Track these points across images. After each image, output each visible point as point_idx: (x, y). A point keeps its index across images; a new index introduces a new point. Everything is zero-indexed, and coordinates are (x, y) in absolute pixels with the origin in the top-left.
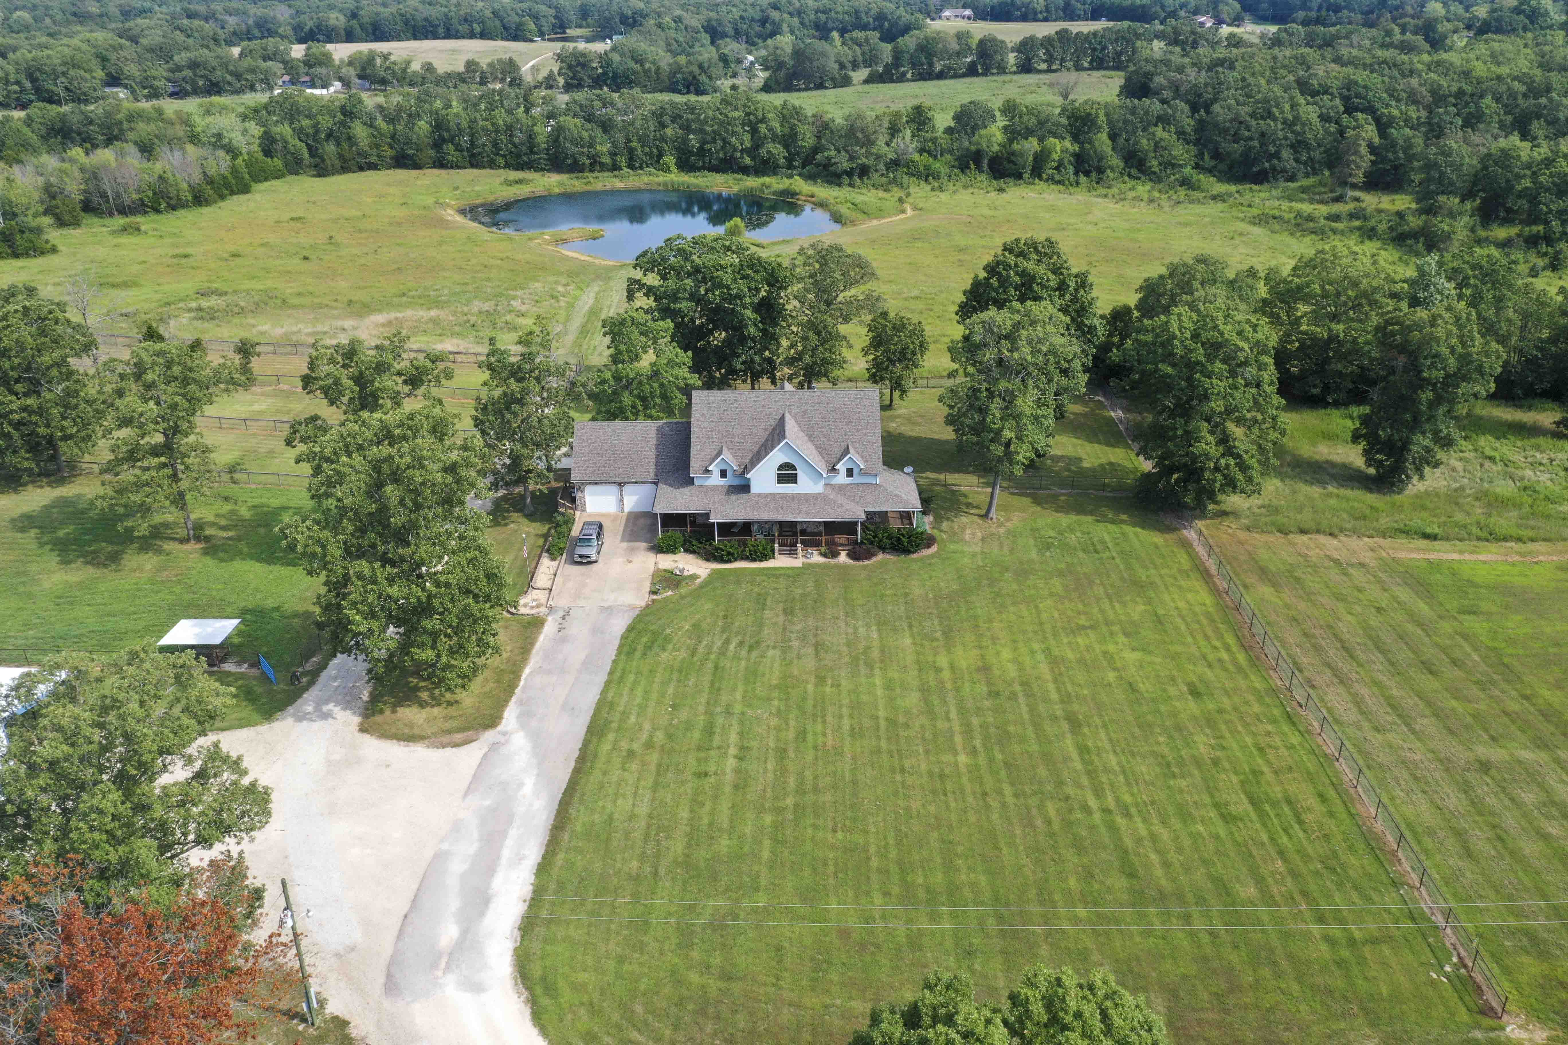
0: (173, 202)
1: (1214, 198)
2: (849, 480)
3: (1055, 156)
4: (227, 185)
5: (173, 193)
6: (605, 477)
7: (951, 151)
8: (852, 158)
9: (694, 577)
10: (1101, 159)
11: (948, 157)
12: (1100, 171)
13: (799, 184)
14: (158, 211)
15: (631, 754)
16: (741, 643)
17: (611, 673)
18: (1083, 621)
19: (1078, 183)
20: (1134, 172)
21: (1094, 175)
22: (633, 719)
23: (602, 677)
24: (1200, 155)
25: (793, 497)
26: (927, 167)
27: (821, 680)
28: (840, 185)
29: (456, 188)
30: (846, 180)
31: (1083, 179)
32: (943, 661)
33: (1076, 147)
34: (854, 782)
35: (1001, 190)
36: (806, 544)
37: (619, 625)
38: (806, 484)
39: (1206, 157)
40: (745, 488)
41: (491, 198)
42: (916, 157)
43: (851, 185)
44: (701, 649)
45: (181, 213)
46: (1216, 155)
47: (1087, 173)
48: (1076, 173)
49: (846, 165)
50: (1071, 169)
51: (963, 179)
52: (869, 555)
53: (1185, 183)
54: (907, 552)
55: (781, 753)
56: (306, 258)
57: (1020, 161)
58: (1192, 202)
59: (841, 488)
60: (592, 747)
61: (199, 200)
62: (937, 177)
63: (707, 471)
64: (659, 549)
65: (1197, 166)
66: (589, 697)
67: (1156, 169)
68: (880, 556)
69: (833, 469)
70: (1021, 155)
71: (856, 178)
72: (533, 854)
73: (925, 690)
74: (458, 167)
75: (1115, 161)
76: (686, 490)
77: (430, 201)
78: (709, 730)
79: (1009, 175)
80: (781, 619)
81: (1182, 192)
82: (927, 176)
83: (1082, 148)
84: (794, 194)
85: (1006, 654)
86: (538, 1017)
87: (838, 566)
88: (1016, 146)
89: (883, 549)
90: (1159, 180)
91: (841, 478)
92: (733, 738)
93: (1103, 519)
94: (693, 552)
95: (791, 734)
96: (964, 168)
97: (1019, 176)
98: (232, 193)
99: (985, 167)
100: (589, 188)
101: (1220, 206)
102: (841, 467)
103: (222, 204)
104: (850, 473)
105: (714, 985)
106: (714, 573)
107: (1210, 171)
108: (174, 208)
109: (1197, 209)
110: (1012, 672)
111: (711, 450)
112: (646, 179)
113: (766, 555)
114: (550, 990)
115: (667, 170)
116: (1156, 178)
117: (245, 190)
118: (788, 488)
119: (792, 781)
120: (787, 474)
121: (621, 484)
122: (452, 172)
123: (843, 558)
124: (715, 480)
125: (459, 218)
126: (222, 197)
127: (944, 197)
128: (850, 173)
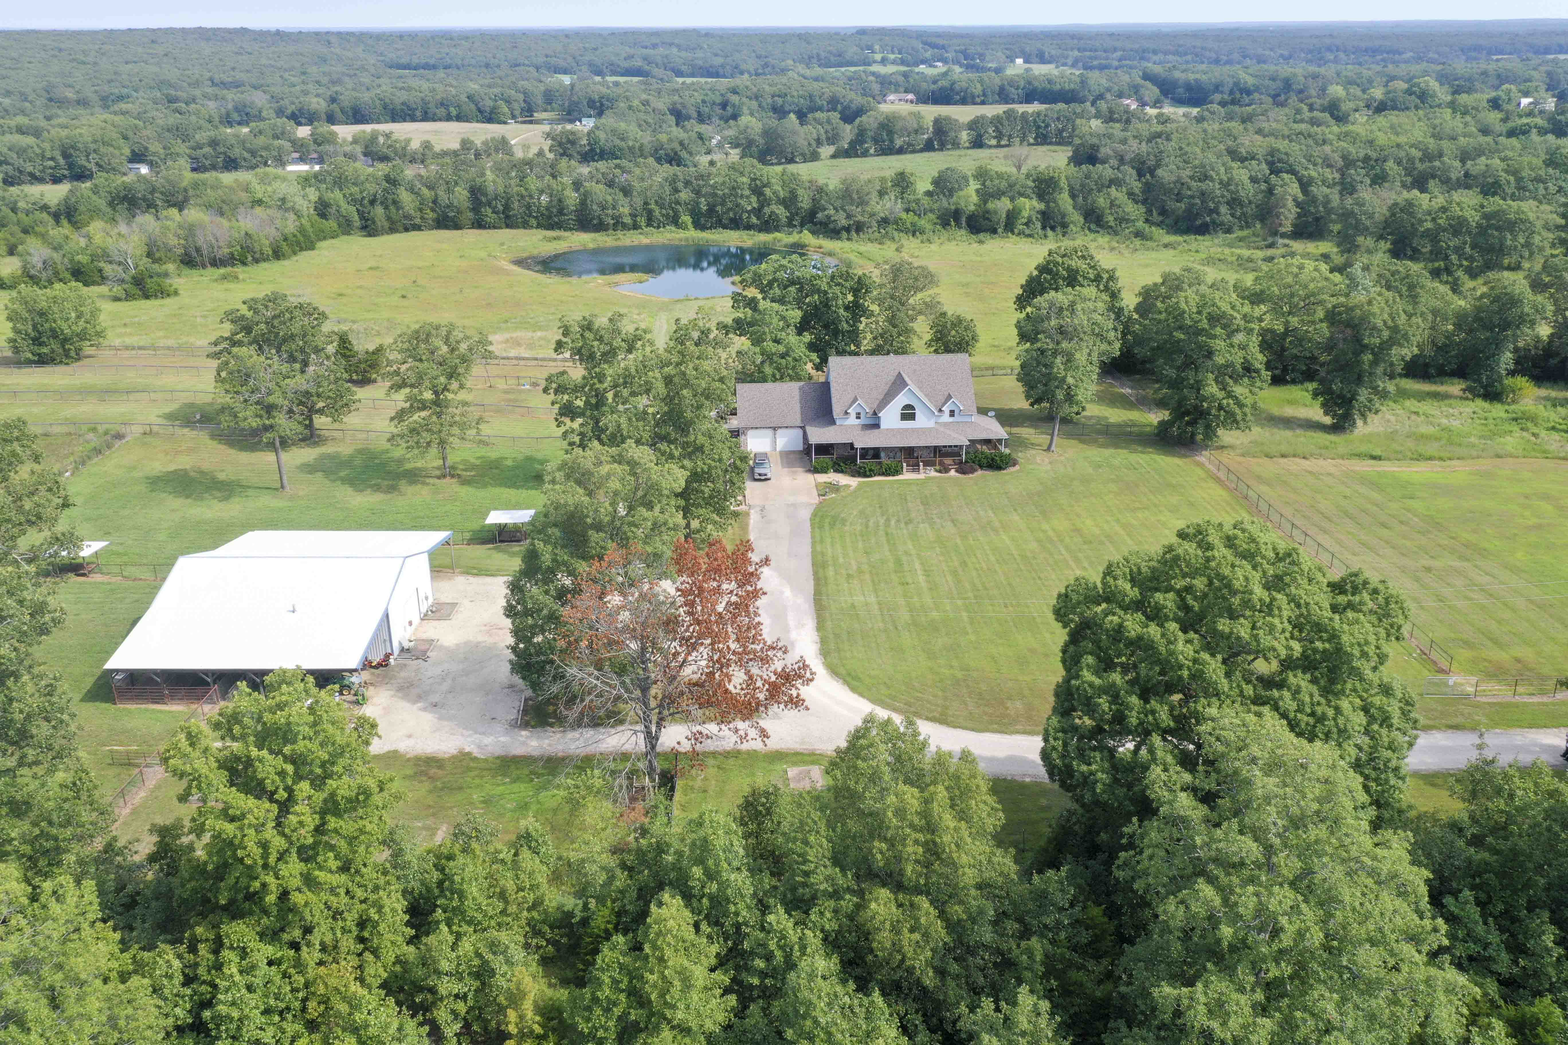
0: (257, 256)
1: (1166, 246)
2: (951, 419)
3: (1025, 214)
4: (298, 243)
5: (257, 248)
6: (763, 424)
7: (932, 211)
8: (849, 217)
9: (847, 486)
10: (1064, 216)
11: (931, 216)
12: (1064, 226)
13: (807, 237)
14: (244, 264)
15: (849, 576)
16: (898, 521)
17: (813, 537)
18: (1137, 505)
19: (1046, 236)
20: (1093, 226)
21: (1059, 229)
22: (841, 560)
23: (809, 540)
24: (1149, 212)
25: (913, 430)
26: (913, 224)
27: (964, 538)
28: (839, 239)
29: (502, 244)
30: (844, 234)
31: (1050, 233)
32: (1045, 526)
33: (1042, 206)
34: (1010, 584)
35: (981, 242)
36: (927, 464)
37: (805, 514)
38: (922, 421)
39: (1155, 213)
40: (877, 426)
41: (535, 252)
42: (904, 215)
43: (848, 239)
44: (871, 524)
45: (264, 265)
46: (1163, 212)
47: (1053, 228)
48: (1044, 228)
49: (843, 222)
50: (1039, 225)
51: (945, 234)
52: (972, 471)
53: (1138, 234)
54: (999, 468)
55: (954, 573)
56: (404, 297)
57: (995, 219)
58: (1148, 249)
59: (946, 425)
60: (821, 574)
61: (277, 254)
62: (922, 232)
63: (846, 413)
64: (816, 470)
65: (1147, 221)
66: (806, 549)
67: (1112, 224)
68: (980, 472)
69: (940, 411)
70: (996, 212)
71: (853, 233)
72: (810, 624)
73: (1039, 541)
74: (495, 228)
75: (1076, 217)
76: (832, 428)
77: (483, 254)
78: (898, 562)
79: (985, 231)
80: (922, 508)
81: (1138, 242)
82: (914, 231)
83: (1048, 206)
84: (803, 246)
85: (1089, 522)
86: (853, 689)
87: (950, 478)
88: (990, 205)
89: (981, 467)
90: (1116, 233)
91: (946, 418)
92: (917, 565)
93: (1135, 451)
94: (842, 472)
95: (956, 564)
96: (945, 224)
97: (994, 231)
98: (301, 249)
99: (964, 224)
100: (619, 243)
101: (1171, 252)
102: (946, 409)
103: (295, 258)
104: (952, 414)
105: (959, 675)
106: (860, 484)
107: (1159, 225)
108: (257, 261)
109: (1154, 255)
110: (1097, 531)
111: (850, 398)
112: (669, 236)
113: (897, 472)
114: (856, 678)
115: (685, 228)
116: (1113, 231)
117: (311, 247)
118: (908, 424)
119: (968, 586)
120: (908, 414)
121: (775, 429)
122: (491, 231)
123: (953, 473)
124: (852, 420)
125: (515, 268)
126: (295, 253)
127: (933, 247)
128: (848, 229)
